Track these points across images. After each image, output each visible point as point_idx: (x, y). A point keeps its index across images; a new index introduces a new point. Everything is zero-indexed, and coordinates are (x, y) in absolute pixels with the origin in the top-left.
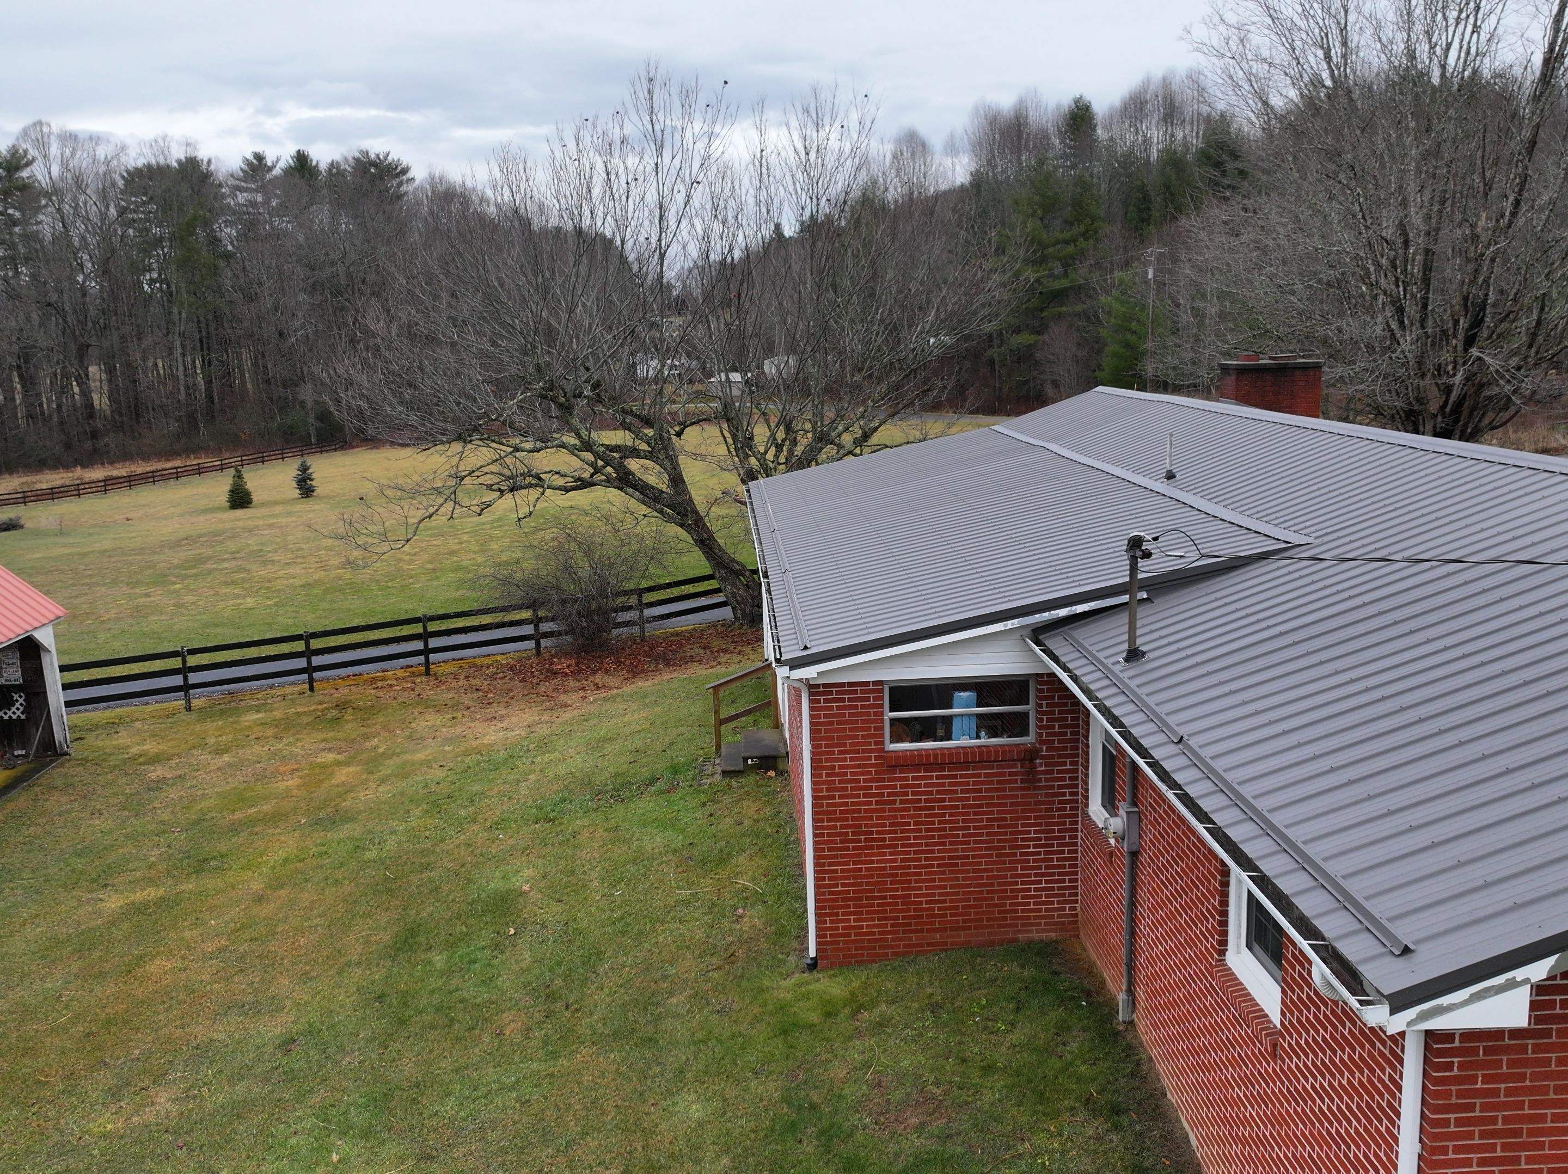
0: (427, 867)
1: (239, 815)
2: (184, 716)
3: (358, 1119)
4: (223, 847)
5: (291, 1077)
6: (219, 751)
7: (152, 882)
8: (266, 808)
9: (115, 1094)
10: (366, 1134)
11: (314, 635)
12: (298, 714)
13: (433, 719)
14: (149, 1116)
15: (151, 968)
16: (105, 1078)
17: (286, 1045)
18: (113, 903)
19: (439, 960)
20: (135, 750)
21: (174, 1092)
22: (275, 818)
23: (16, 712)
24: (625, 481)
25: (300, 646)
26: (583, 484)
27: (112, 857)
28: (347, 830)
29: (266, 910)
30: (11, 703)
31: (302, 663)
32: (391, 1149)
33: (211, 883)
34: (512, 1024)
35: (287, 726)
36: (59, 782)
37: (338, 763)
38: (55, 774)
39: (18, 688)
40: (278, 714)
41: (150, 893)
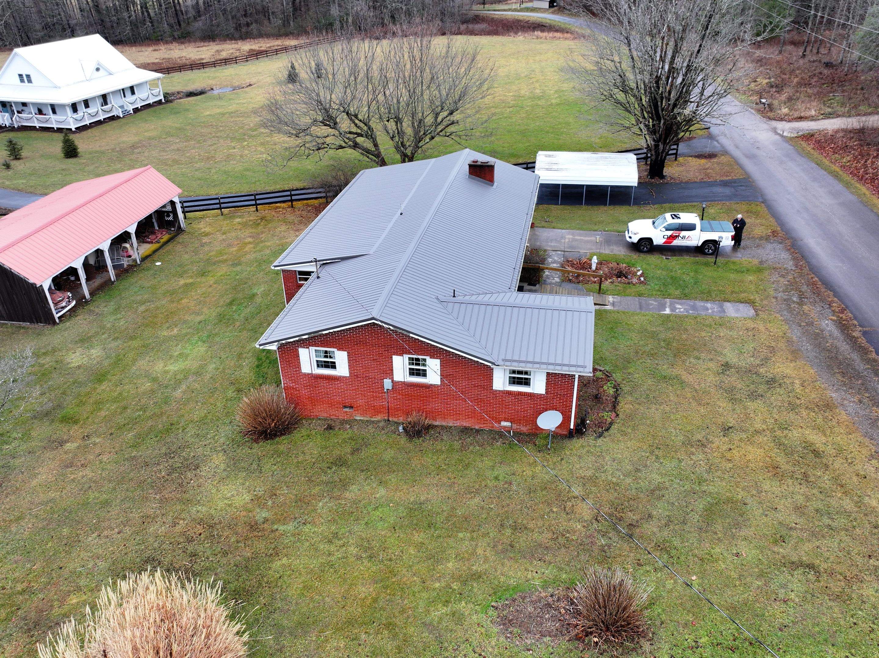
0: (246, 283)
1: (218, 259)
2: (221, 217)
3: (205, 338)
4: (210, 269)
5: (198, 329)
6: (224, 233)
7: (192, 277)
8: (225, 257)
9: (168, 328)
10: (204, 342)
11: (257, 194)
12: (250, 221)
13: (283, 228)
14: (172, 333)
15: (183, 301)
16: (167, 325)
17: (200, 322)
18: (182, 282)
19: (234, 308)
20: (203, 230)
21: (178, 329)
22: (226, 260)
23: (171, 218)
24: (356, 146)
25: (253, 197)
26: (341, 147)
27: (186, 268)
28: (239, 268)
29: (210, 290)
30: (169, 216)
31: (254, 202)
32: (206, 345)
33: (203, 279)
34: (238, 324)
35: (245, 225)
36: (181, 241)
37: (250, 243)
38: (181, 238)
39: (171, 212)
40: (244, 220)
41: (191, 281)
